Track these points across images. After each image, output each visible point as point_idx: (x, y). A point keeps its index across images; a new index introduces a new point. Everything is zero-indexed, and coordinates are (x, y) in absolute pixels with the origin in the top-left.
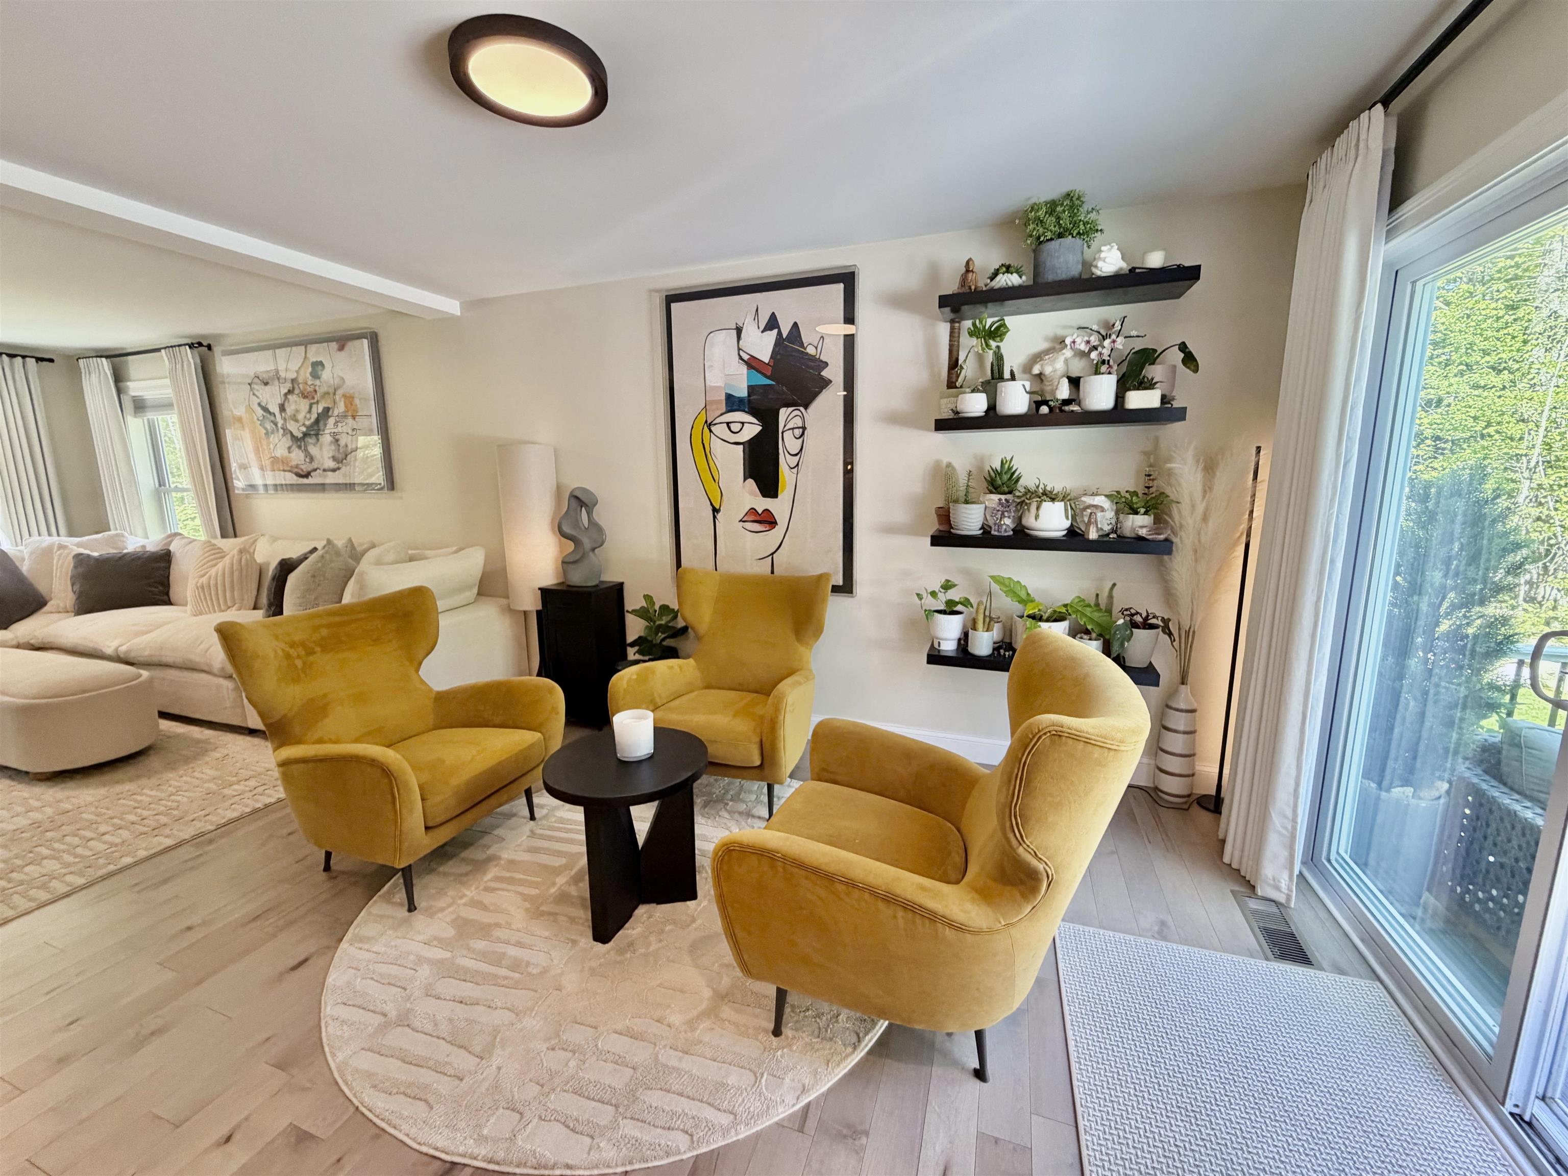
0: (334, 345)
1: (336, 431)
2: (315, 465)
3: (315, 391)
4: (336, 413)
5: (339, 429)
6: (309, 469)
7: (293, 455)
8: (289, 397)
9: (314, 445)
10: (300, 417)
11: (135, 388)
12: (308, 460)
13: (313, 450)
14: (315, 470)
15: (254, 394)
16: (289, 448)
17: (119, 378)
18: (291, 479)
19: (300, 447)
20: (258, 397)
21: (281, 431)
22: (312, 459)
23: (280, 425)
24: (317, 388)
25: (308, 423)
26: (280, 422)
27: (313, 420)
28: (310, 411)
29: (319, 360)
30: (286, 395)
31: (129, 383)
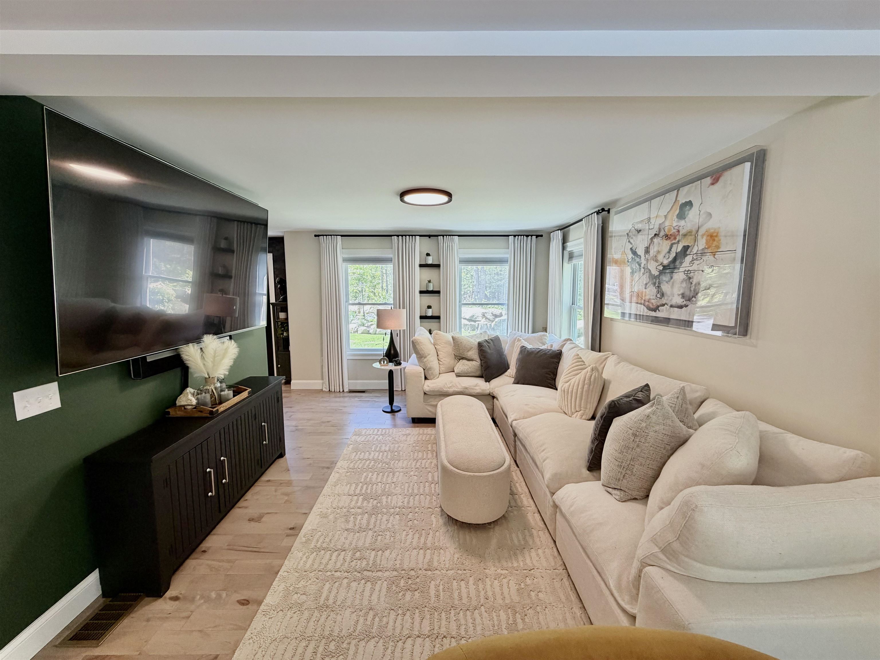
0: (708, 180)
1: (690, 268)
2: (664, 301)
3: (679, 231)
4: (695, 251)
5: (695, 267)
6: (659, 304)
7: (647, 291)
8: (655, 240)
9: (667, 282)
10: (660, 258)
11: (570, 246)
12: (659, 296)
13: (665, 287)
14: (663, 305)
15: (629, 242)
16: (646, 284)
17: (565, 240)
18: (643, 310)
19: (654, 284)
20: (631, 244)
21: (642, 270)
22: (663, 295)
23: (642, 265)
24: (681, 229)
25: (666, 262)
26: (643, 262)
27: (670, 259)
28: (669, 252)
29: (688, 200)
30: (652, 239)
31: (568, 244)
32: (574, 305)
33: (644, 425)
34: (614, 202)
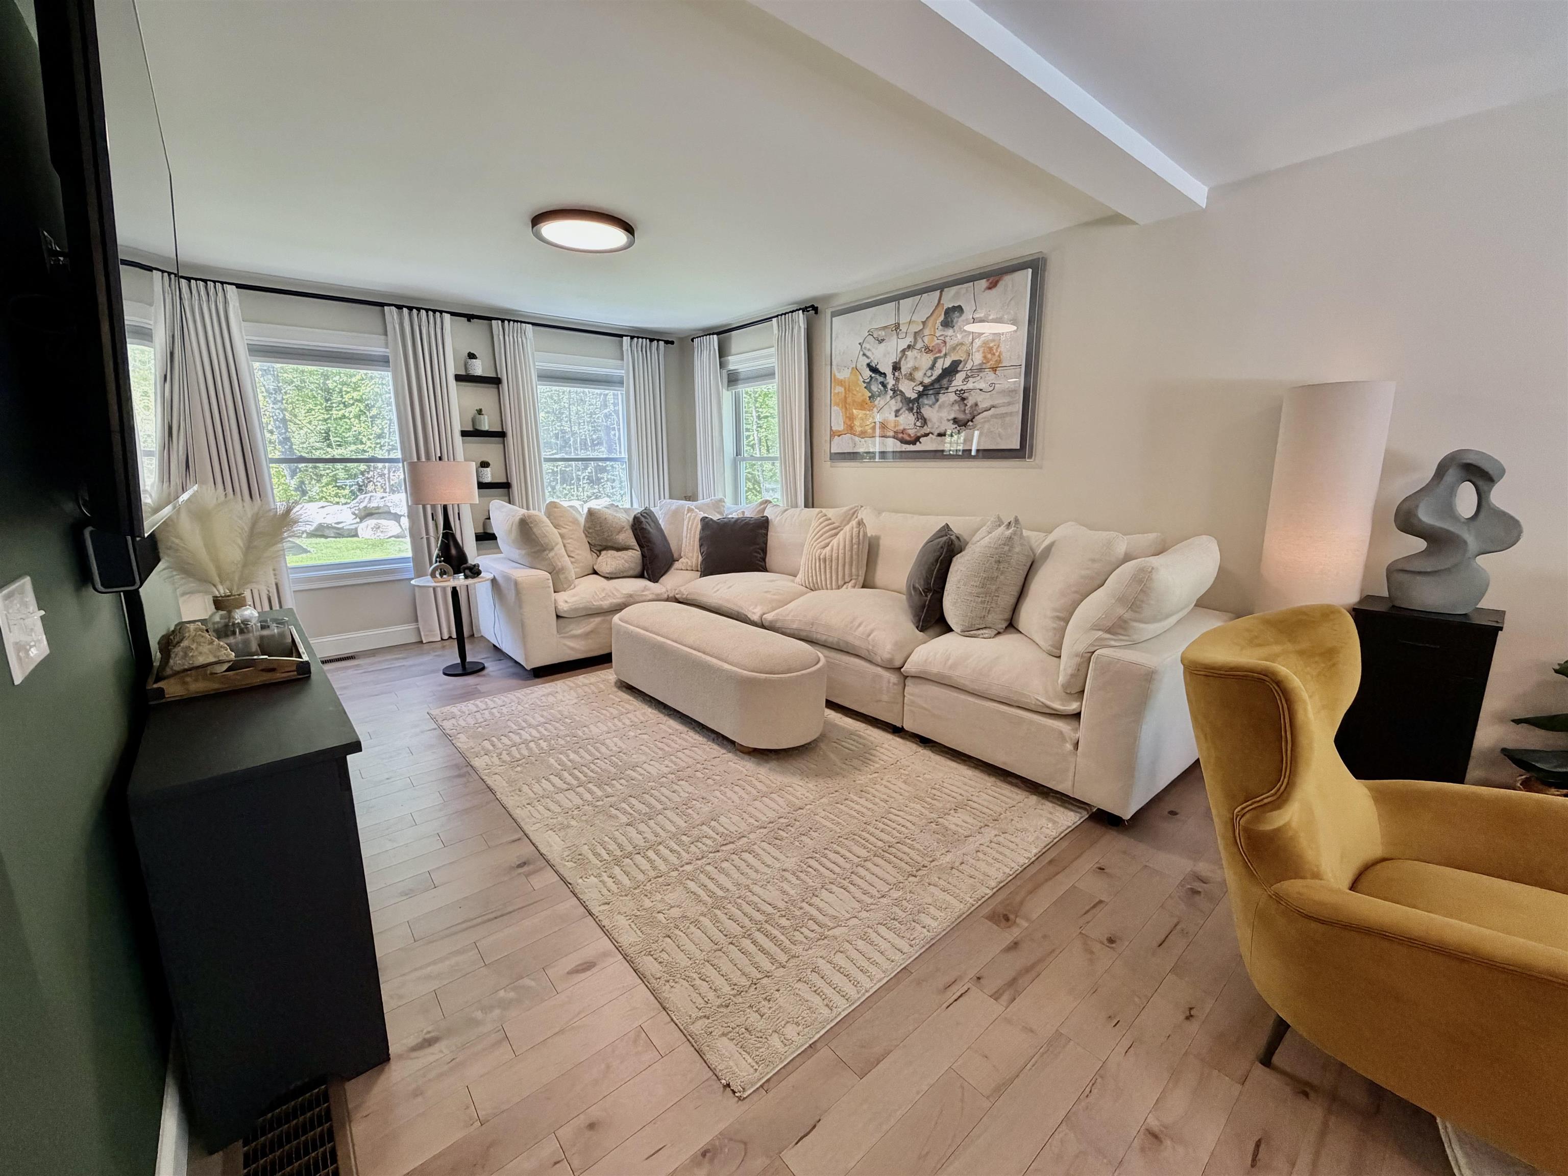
0: (984, 283)
1: (965, 388)
2: (926, 430)
3: (945, 342)
4: (969, 366)
5: (970, 385)
6: (919, 434)
7: (901, 419)
8: (909, 353)
9: (931, 406)
10: (919, 376)
11: (735, 362)
12: (919, 424)
13: (926, 412)
14: (926, 435)
15: (864, 355)
16: (897, 411)
17: (723, 352)
18: (892, 445)
19: (911, 410)
20: (868, 357)
21: (891, 393)
22: (925, 422)
23: (889, 386)
24: (947, 339)
25: (927, 381)
26: (891, 382)
27: (933, 378)
28: (932, 368)
29: (956, 305)
30: (904, 351)
31: (730, 358)
32: (740, 455)
33: (1007, 548)
34: (827, 298)
